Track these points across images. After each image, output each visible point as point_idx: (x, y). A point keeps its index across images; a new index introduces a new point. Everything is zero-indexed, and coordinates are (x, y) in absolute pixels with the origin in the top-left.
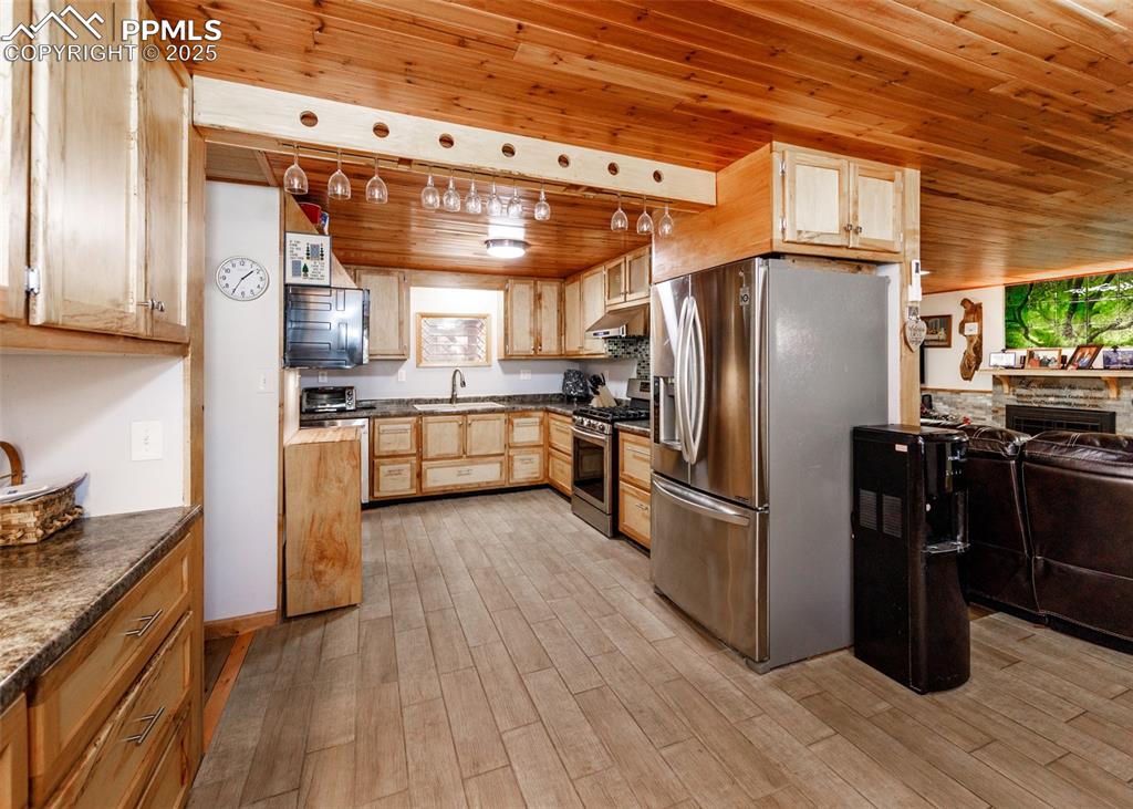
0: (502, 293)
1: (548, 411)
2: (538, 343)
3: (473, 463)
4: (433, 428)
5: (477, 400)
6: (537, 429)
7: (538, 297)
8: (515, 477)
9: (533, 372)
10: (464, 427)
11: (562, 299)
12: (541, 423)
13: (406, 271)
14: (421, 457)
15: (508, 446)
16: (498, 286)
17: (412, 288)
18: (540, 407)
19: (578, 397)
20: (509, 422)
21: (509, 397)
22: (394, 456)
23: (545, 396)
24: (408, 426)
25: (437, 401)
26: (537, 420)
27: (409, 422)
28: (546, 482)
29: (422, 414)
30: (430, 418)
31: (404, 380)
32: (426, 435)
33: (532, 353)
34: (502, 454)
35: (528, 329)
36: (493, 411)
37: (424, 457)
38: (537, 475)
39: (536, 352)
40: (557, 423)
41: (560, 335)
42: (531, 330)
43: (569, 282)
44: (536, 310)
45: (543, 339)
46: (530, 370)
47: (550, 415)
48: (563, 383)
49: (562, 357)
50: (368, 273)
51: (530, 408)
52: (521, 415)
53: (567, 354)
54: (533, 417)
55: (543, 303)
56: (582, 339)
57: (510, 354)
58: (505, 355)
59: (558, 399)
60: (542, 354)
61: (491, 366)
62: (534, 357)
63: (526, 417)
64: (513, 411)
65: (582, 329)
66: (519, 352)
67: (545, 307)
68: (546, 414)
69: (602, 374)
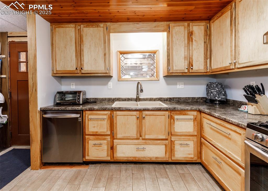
0: (165, 34)
1: (200, 111)
2: (190, 64)
3: (146, 144)
4: (120, 118)
5: (151, 100)
6: (192, 123)
7: (191, 34)
8: (176, 156)
9: (184, 84)
10: (140, 119)
11: (208, 35)
12: (195, 119)
13: (108, 24)
14: (113, 136)
15: (171, 134)
16: (162, 29)
17: (111, 34)
18: (195, 107)
19: (219, 101)
20: (171, 118)
21: (170, 99)
22: (95, 135)
23: (193, 98)
24: (105, 117)
25: (129, 100)
26: (192, 117)
27: (106, 115)
28: (200, 161)
29: (113, 110)
30: (119, 113)
32: (116, 123)
33: (186, 71)
34: (166, 139)
35: (183, 56)
36: (160, 110)
37: (115, 137)
38: (192, 156)
39: (189, 70)
40: (212, 124)
41: (206, 58)
42: (185, 56)
43: (215, 18)
44: (188, 43)
45: (194, 62)
46: (183, 83)
47: (203, 115)
48: (207, 91)
49: (208, 74)
50: (87, 27)
51: (187, 109)
52: (180, 113)
53: (213, 71)
54: (189, 115)
55: (194, 38)
56: (236, 54)
57: (171, 72)
58: (168, 73)
59: (202, 101)
60: (193, 71)
61: (159, 80)
62: (187, 74)
63: (184, 115)
64: (174, 110)
65: (233, 48)
66: (177, 70)
67: (195, 40)
68: (199, 113)
69: (262, 84)
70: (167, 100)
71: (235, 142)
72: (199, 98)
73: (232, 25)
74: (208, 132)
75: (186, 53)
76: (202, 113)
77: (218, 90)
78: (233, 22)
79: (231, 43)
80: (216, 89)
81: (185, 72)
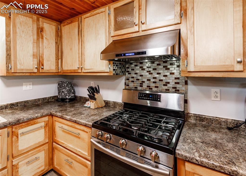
1: (52, 115)
2: (40, 64)
6: (42, 131)
7: (40, 30)
9: (33, 84)
11: (59, 36)
12: (46, 125)
15: (12, 157)
18: (46, 112)
20: (12, 135)
21: (12, 104)
23: (44, 99)
33: (36, 71)
35: (31, 53)
38: (43, 168)
39: (38, 70)
41: (57, 59)
42: (35, 54)
43: (66, 24)
44: (38, 39)
45: (44, 61)
48: (58, 90)
49: (59, 74)
51: (36, 117)
52: (28, 124)
53: (64, 72)
54: (40, 123)
55: (44, 35)
56: (82, 62)
57: (13, 71)
58: (7, 72)
59: (53, 100)
60: (44, 72)
62: (36, 74)
63: (32, 125)
64: (18, 123)
65: (80, 55)
66: (23, 69)
67: (46, 38)
68: (51, 117)
69: (98, 86)
71: (83, 140)
72: (51, 97)
73: (79, 35)
74: (60, 136)
75: (35, 50)
76: (54, 117)
77: (68, 89)
78: (80, 33)
79: (79, 50)
80: (67, 88)
81: (34, 72)
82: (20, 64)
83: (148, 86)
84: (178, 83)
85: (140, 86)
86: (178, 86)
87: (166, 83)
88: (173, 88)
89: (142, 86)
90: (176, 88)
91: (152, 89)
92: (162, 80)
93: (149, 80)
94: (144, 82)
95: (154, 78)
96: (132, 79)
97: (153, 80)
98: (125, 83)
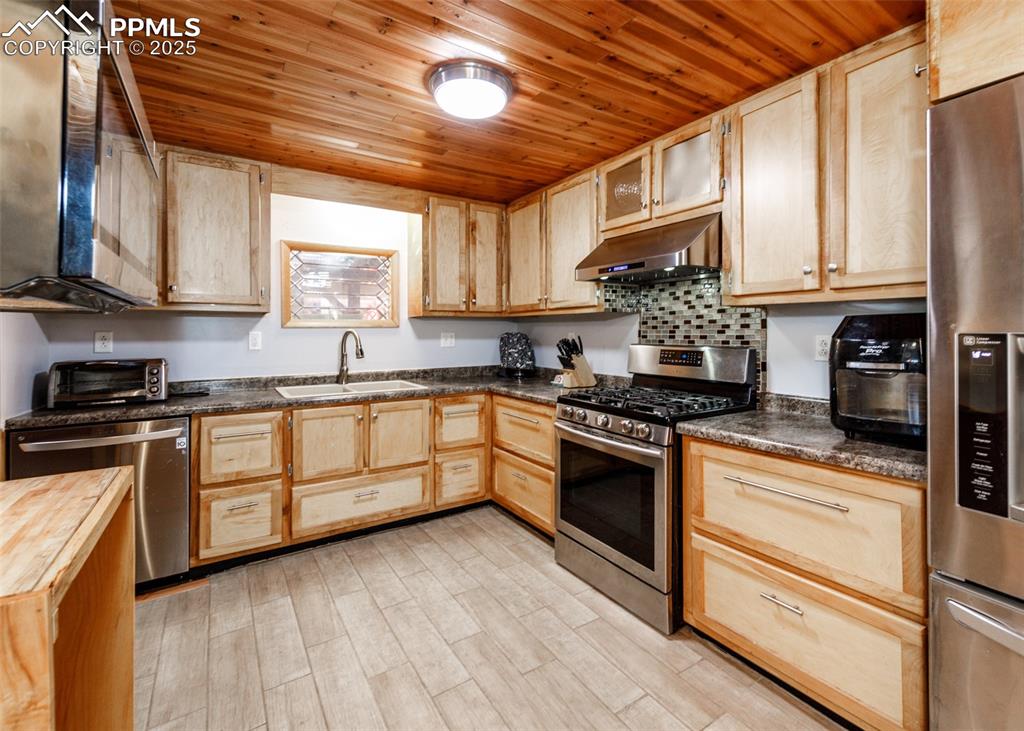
0: (418, 218)
1: (491, 393)
2: (471, 294)
3: (380, 481)
4: (312, 429)
5: (378, 377)
6: (475, 419)
7: (472, 227)
8: (445, 496)
9: (457, 337)
10: (366, 423)
11: (503, 234)
12: (482, 411)
13: (264, 165)
14: (289, 478)
15: (435, 449)
16: (413, 205)
17: (272, 195)
18: (481, 386)
19: (523, 371)
20: (436, 412)
21: (425, 372)
22: (239, 481)
23: (474, 369)
24: (267, 427)
25: (315, 380)
26: (476, 407)
27: (269, 421)
29: (291, 406)
30: (306, 412)
31: (259, 347)
32: (300, 441)
33: (463, 308)
34: (425, 463)
35: (457, 274)
36: (411, 396)
37: (296, 478)
38: (476, 489)
39: (468, 307)
40: (512, 412)
41: (500, 283)
42: (462, 274)
43: (517, 207)
44: (468, 246)
45: (478, 289)
46: (453, 334)
47: (497, 399)
48: (501, 351)
49: (503, 315)
50: (192, 160)
51: (467, 390)
52: (454, 401)
53: (513, 310)
54: (472, 403)
55: (477, 236)
56: (546, 287)
57: (431, 308)
58: (424, 310)
59: (491, 374)
60: (476, 310)
61: (398, 327)
62: (465, 315)
63: (461, 403)
64: (442, 394)
65: (544, 272)
66: (444, 305)
67: (480, 243)
68: (488, 397)
69: (579, 338)
70: (417, 377)
71: (544, 433)
72: (486, 367)
74: (506, 432)
75: (463, 269)
76: (494, 397)
77: (520, 348)
78: (543, 227)
79: (541, 262)
80: (518, 346)
81: (461, 310)
82: (441, 296)
83: (686, 337)
84: (747, 326)
85: (671, 337)
86: (746, 332)
87: (724, 326)
88: (738, 337)
89: (673, 337)
90: (742, 337)
91: (693, 342)
92: (714, 322)
93: (687, 322)
94: (677, 327)
95: (698, 317)
96: (654, 323)
97: (695, 322)
98: (640, 332)
